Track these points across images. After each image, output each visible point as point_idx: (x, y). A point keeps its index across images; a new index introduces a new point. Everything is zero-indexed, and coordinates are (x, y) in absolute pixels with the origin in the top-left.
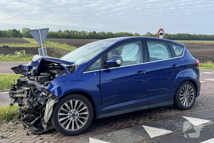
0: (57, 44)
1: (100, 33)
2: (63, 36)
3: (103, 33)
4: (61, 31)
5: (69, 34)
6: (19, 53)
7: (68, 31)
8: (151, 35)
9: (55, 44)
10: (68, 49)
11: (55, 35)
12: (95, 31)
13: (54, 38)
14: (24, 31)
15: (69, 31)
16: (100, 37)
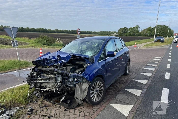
1: (26, 28)
3: (28, 28)
12: (23, 27)
16: (26, 31)
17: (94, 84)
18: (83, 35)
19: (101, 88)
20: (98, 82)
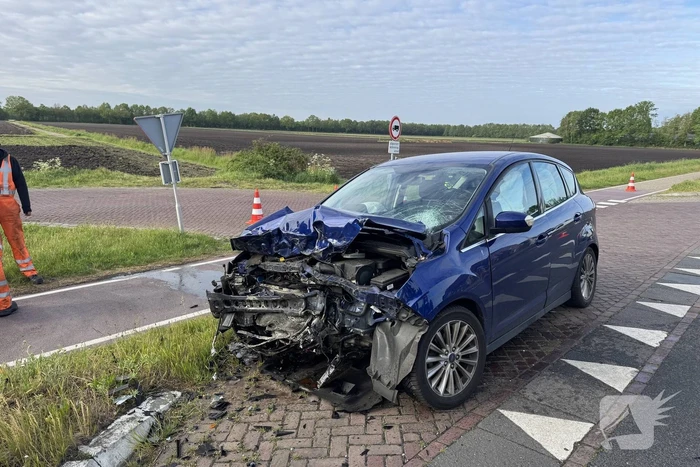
0: (110, 137)
1: (204, 112)
2: (115, 118)
3: (212, 114)
4: (109, 107)
5: (129, 115)
6: (45, 165)
7: (126, 106)
8: (318, 121)
9: (105, 138)
10: (143, 151)
11: (95, 115)
12: (193, 108)
13: (91, 122)
14: (12, 105)
15: (129, 106)
16: (205, 122)
17: (443, 332)
18: (414, 141)
19: (468, 347)
20: (457, 326)
